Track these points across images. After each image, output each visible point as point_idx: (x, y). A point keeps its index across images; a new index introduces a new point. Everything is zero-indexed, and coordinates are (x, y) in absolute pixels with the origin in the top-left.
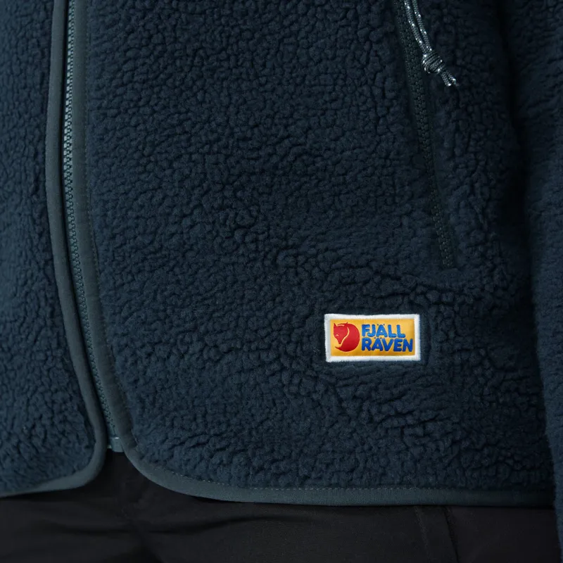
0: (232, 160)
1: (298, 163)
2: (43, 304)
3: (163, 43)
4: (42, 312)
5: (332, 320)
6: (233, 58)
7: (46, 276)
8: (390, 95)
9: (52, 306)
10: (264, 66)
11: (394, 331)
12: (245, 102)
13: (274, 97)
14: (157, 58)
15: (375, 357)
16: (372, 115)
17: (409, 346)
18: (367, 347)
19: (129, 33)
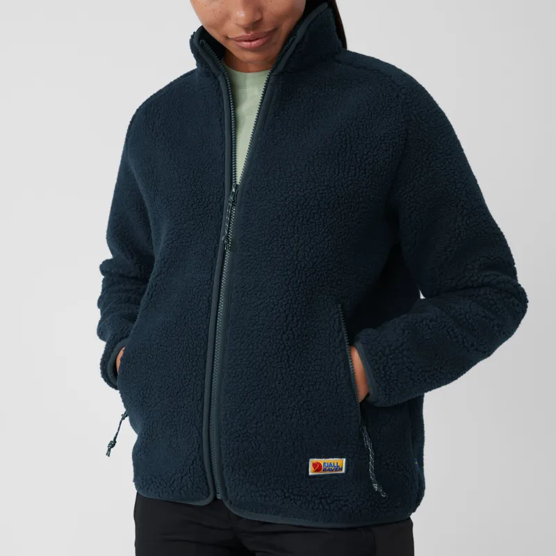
0: (277, 403)
1: (305, 404)
2: (196, 443)
3: (253, 349)
4: (195, 446)
5: (312, 461)
6: (279, 358)
7: (199, 433)
8: (342, 376)
9: (199, 445)
10: (293, 362)
11: (336, 465)
12: (283, 378)
13: (296, 377)
14: (250, 355)
15: (328, 473)
16: (335, 384)
17: (341, 469)
18: (325, 470)
19: (242, 343)
